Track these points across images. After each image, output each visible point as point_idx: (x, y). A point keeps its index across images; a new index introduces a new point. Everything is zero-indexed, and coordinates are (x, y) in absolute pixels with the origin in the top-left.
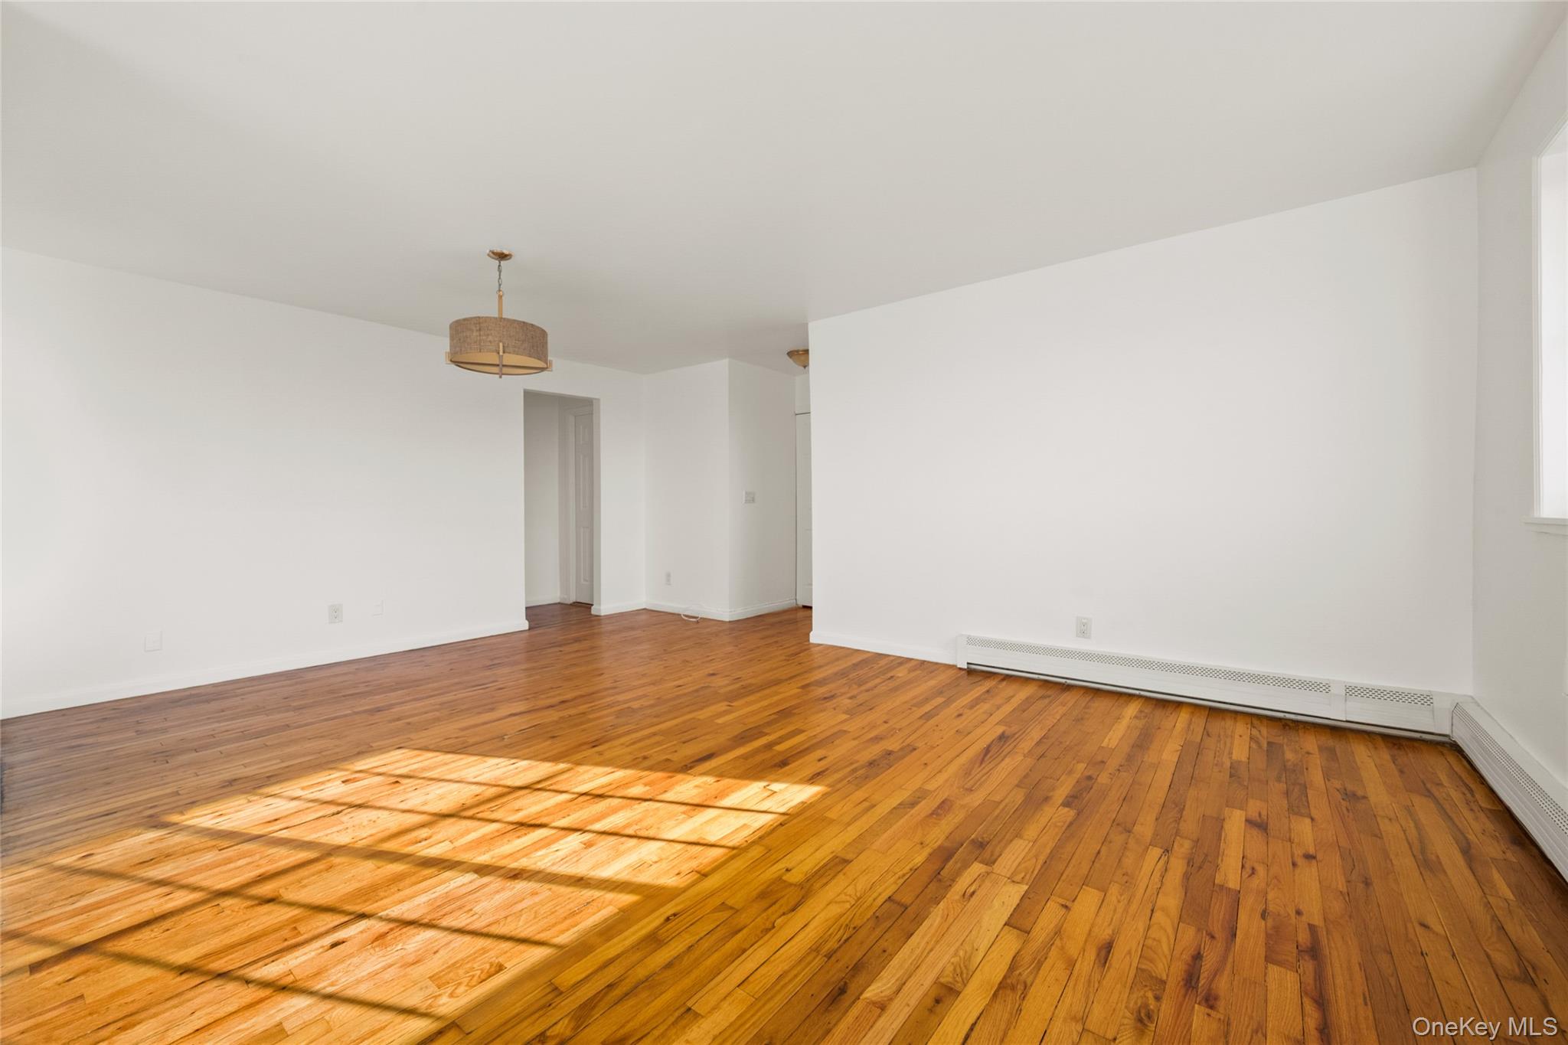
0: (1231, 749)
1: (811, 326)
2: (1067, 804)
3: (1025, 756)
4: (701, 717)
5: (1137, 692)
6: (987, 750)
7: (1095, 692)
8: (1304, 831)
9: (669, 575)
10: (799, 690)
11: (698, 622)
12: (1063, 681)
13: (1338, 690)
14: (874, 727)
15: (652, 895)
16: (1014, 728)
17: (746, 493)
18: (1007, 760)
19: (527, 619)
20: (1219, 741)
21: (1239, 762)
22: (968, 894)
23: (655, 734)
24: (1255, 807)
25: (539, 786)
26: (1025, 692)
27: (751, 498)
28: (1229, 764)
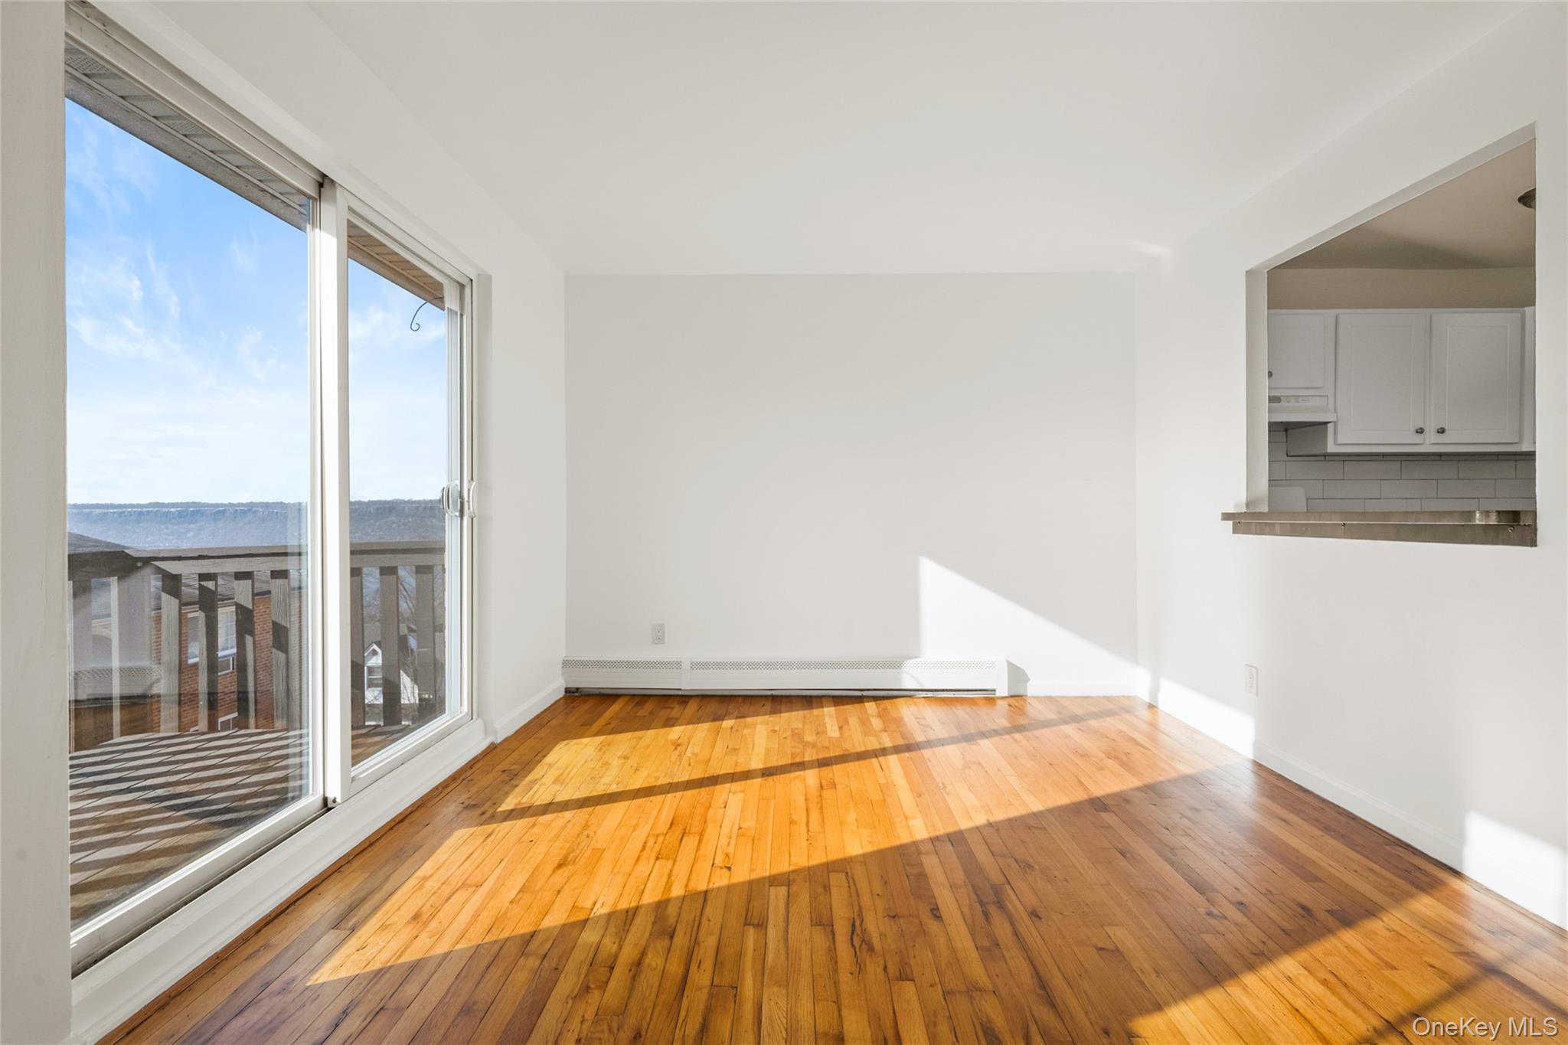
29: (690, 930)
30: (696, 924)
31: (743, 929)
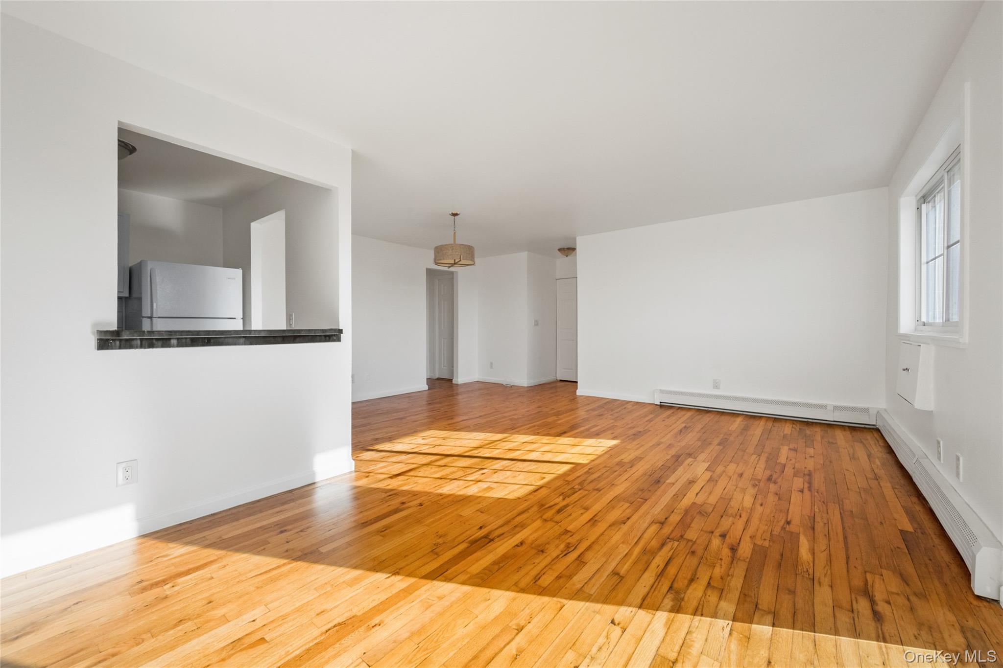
0: (784, 430)
1: (577, 238)
2: (719, 444)
3: (697, 432)
4: (550, 421)
5: (741, 413)
6: (681, 431)
7: (722, 413)
8: (811, 451)
9: (491, 364)
10: (585, 413)
11: (511, 387)
12: (707, 409)
13: (830, 408)
14: (628, 424)
15: (577, 465)
16: (689, 425)
17: (535, 321)
18: (690, 434)
19: (427, 384)
20: (779, 428)
21: (787, 434)
22: (690, 464)
23: (534, 426)
24: (792, 446)
25: (505, 440)
26: (689, 414)
27: (536, 324)
28: (782, 435)
29: (659, 586)
30: (654, 588)
31: (626, 575)
